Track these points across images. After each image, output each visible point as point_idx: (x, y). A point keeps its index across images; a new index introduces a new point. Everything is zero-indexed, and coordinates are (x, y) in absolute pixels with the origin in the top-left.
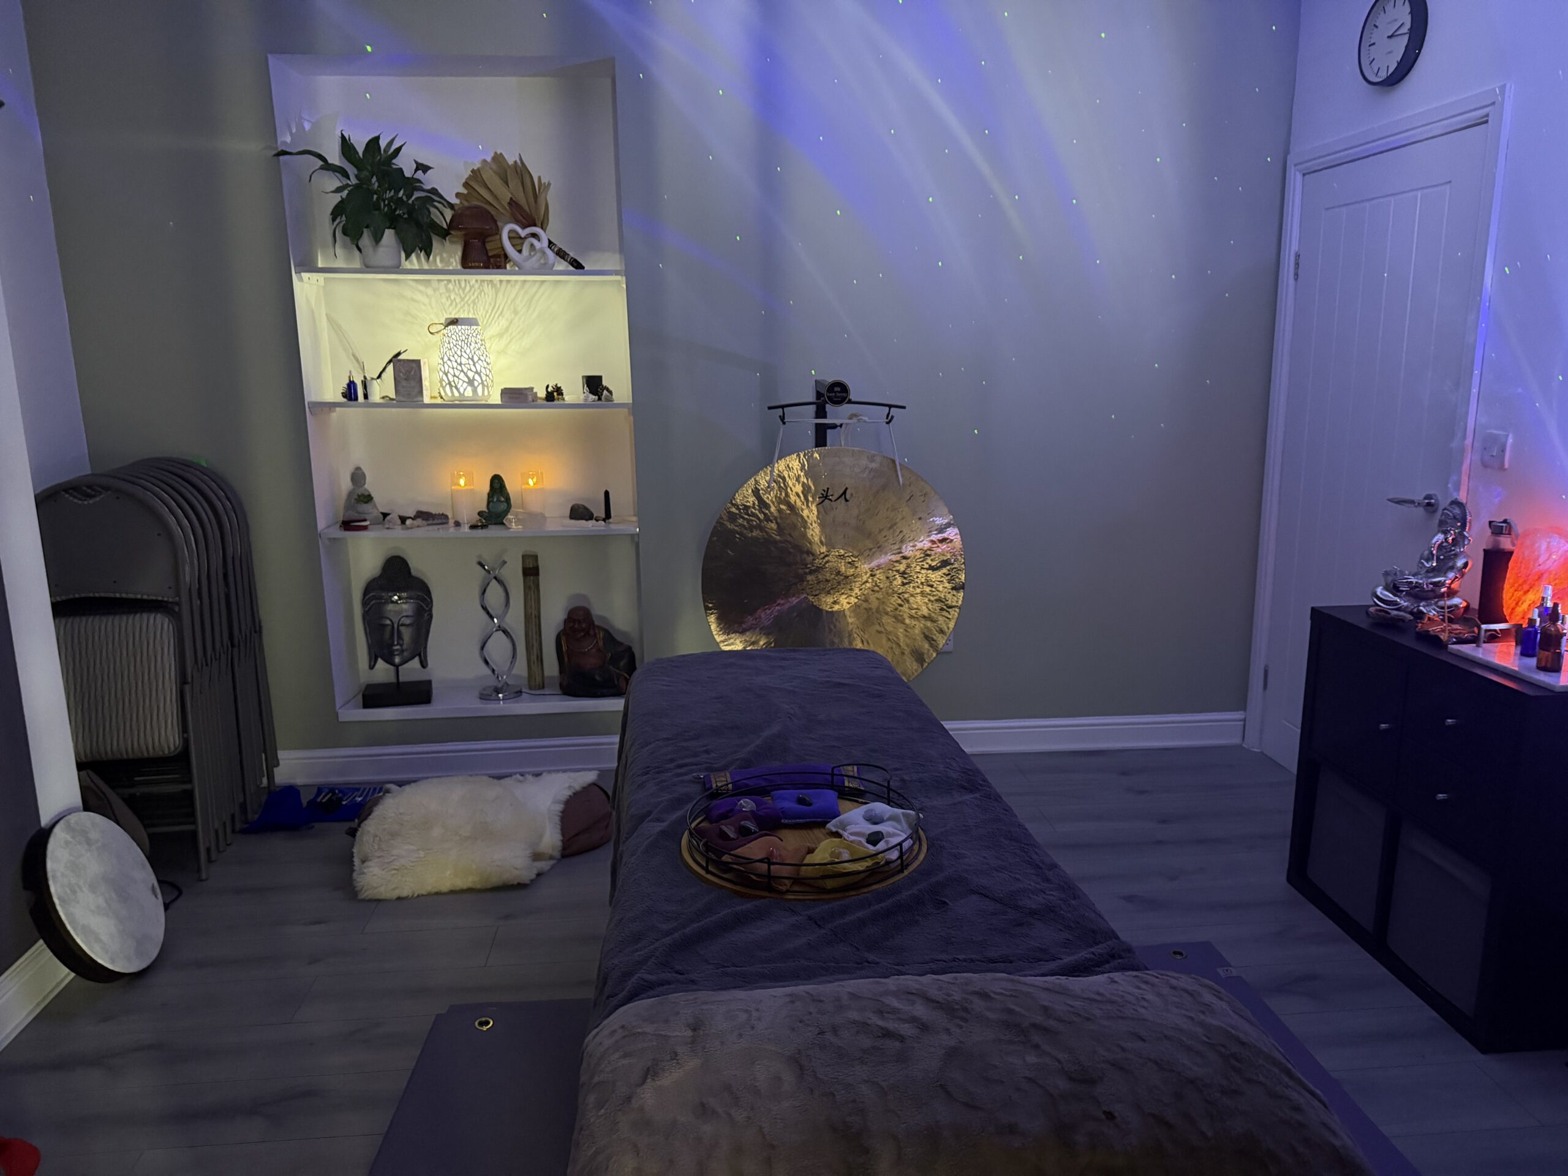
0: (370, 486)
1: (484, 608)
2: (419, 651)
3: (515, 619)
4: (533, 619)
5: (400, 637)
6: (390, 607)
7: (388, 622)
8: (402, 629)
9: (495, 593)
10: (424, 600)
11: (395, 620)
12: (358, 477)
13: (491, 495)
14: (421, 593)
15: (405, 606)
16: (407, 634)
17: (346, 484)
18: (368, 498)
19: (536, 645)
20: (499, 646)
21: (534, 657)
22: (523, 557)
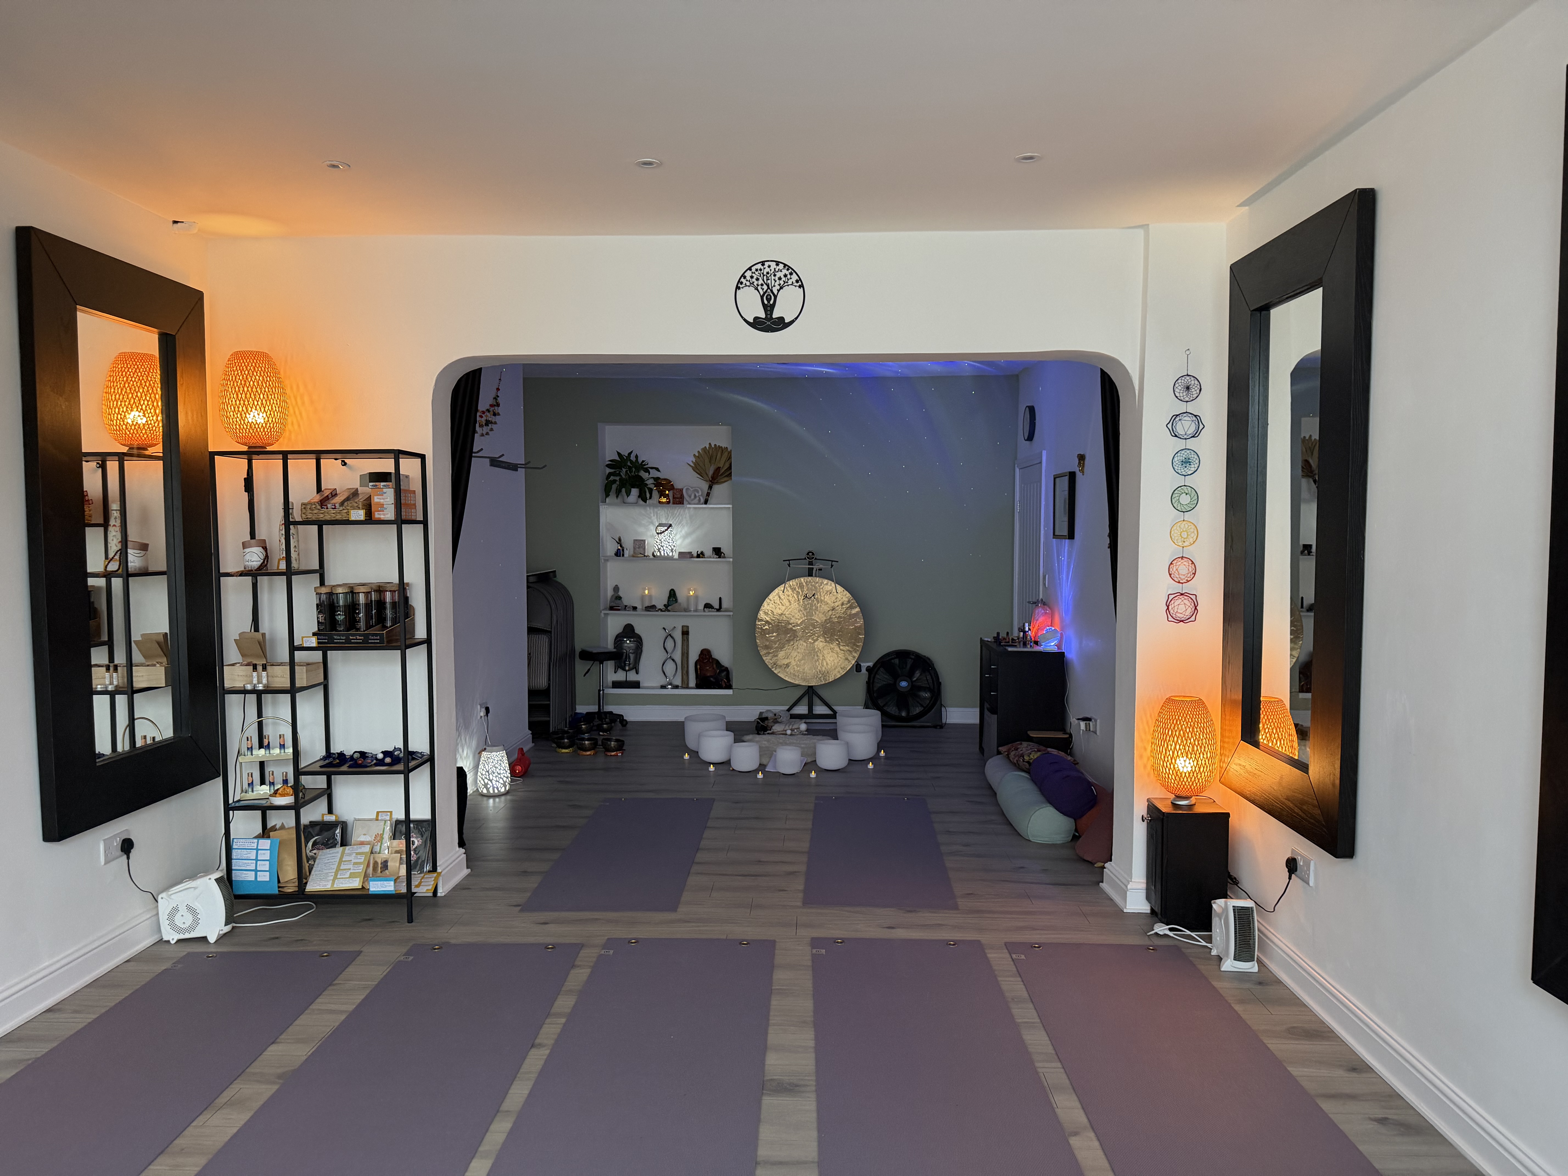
0: (621, 594)
1: (665, 649)
2: (636, 668)
3: (678, 656)
4: (685, 654)
5: (629, 658)
6: (626, 645)
7: (625, 651)
8: (631, 655)
9: (670, 644)
10: (640, 643)
11: (628, 650)
12: (616, 588)
13: (669, 598)
14: (639, 640)
15: (632, 645)
16: (632, 656)
17: (610, 593)
18: (619, 598)
19: (686, 666)
20: (670, 667)
21: (685, 672)
22: (683, 626)
